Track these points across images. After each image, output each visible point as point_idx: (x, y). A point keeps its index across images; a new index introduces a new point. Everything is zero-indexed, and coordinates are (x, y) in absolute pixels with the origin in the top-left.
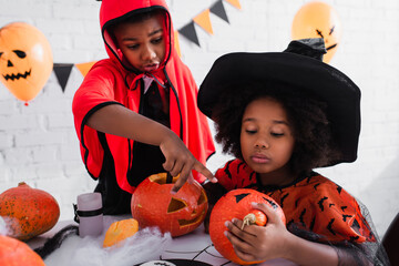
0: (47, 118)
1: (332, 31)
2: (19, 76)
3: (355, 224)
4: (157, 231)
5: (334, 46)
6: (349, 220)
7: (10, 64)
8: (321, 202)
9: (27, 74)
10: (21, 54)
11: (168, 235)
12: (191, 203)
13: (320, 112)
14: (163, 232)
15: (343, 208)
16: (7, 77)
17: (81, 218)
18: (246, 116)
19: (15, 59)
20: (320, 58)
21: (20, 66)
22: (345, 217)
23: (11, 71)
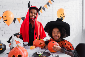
0: (11, 28)
1: (64, 14)
3: (70, 47)
4: (39, 47)
5: (64, 16)
6: (70, 46)
8: (65, 44)
9: (7, 20)
10: (6, 17)
11: (41, 48)
12: (43, 43)
13: (64, 29)
14: (40, 48)
15: (69, 45)
17: (25, 46)
18: (53, 31)
19: (5, 18)
20: (62, 21)
22: (69, 46)
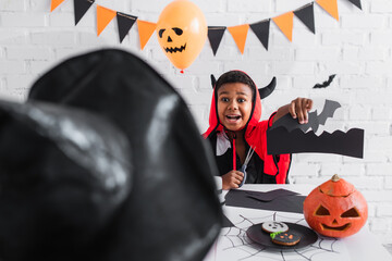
0: (198, 79)
2: (176, 50)
7: (170, 40)
9: (183, 48)
10: (179, 32)
16: (167, 50)
21: (177, 42)
23: (170, 45)
